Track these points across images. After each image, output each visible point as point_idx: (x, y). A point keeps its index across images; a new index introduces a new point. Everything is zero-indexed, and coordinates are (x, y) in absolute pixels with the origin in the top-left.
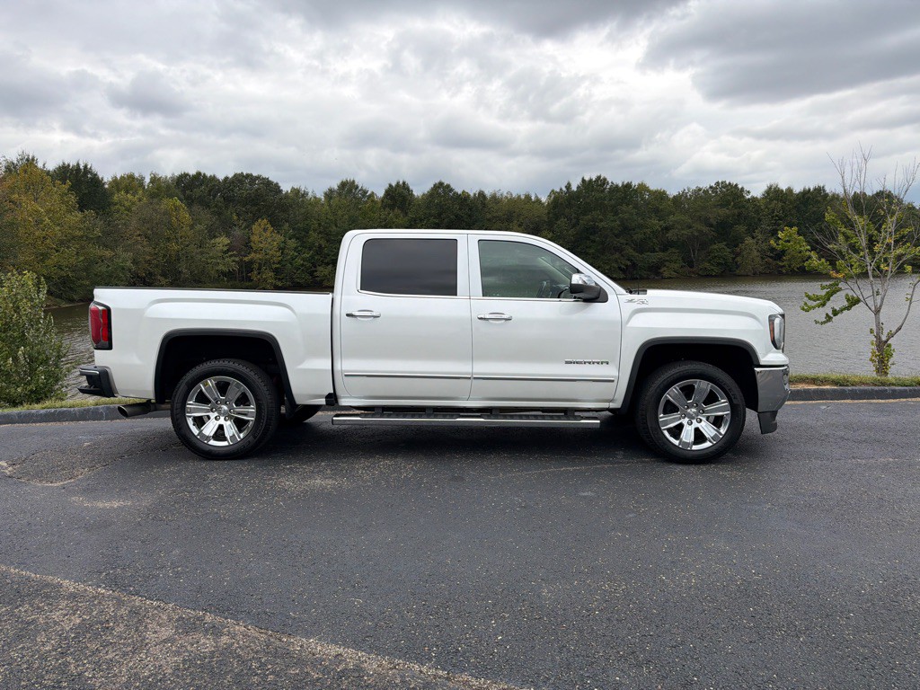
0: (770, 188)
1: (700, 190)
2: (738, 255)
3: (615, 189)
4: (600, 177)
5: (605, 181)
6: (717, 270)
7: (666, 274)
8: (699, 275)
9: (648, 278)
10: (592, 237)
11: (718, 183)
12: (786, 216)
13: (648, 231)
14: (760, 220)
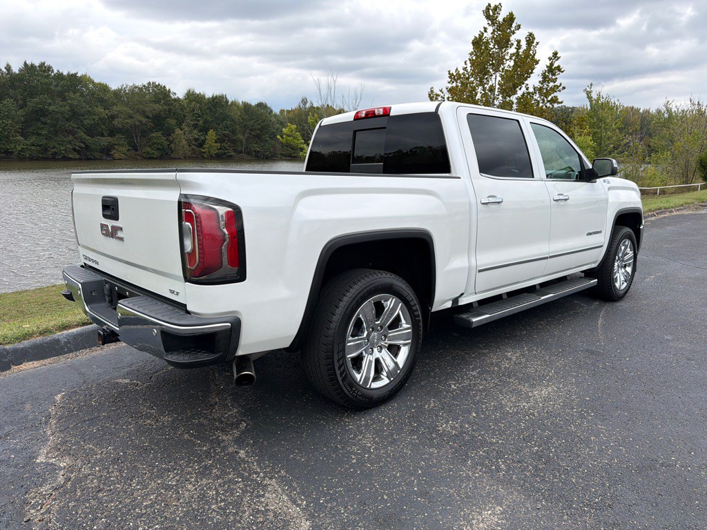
0: (189, 92)
1: (136, 87)
2: (171, 142)
3: (60, 76)
4: (44, 64)
5: (49, 68)
6: (157, 154)
7: (116, 156)
8: (143, 157)
9: (101, 159)
10: (43, 119)
11: (149, 83)
12: (203, 114)
13: (96, 117)
14: (185, 116)
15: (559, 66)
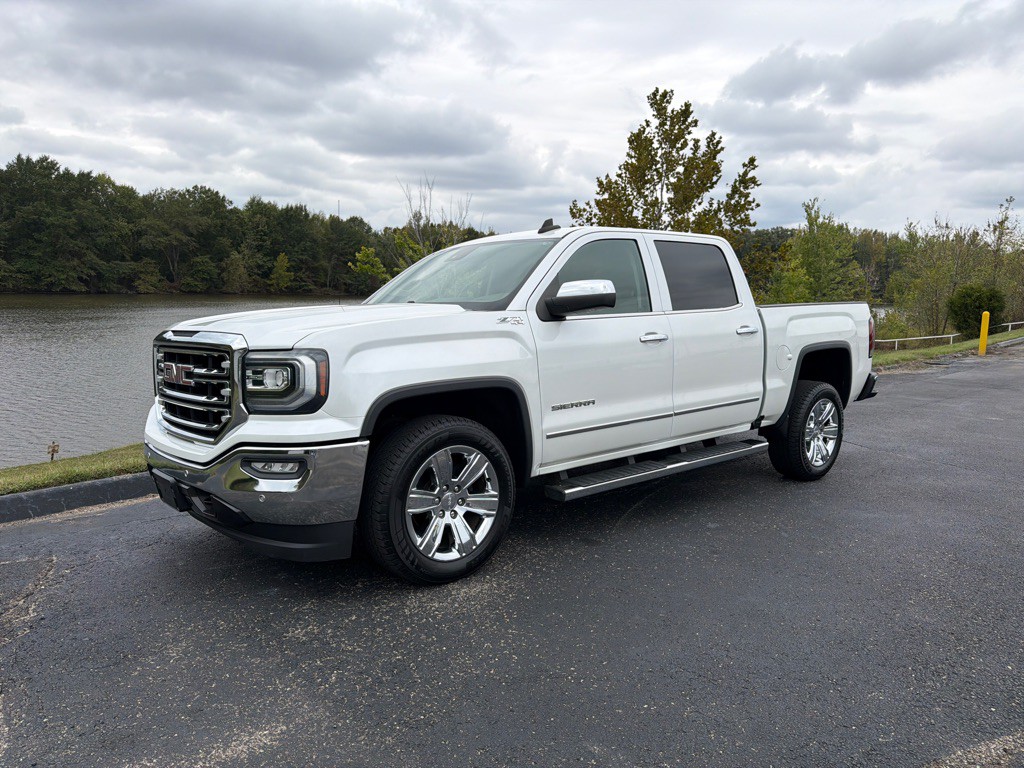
0: (253, 200)
1: (175, 193)
2: (223, 270)
3: (67, 174)
5: (53, 166)
6: (201, 286)
7: (142, 288)
8: (181, 291)
9: (119, 293)
10: (36, 235)
11: (196, 186)
12: (271, 232)
13: (115, 234)
14: (244, 234)
15: (754, 178)
